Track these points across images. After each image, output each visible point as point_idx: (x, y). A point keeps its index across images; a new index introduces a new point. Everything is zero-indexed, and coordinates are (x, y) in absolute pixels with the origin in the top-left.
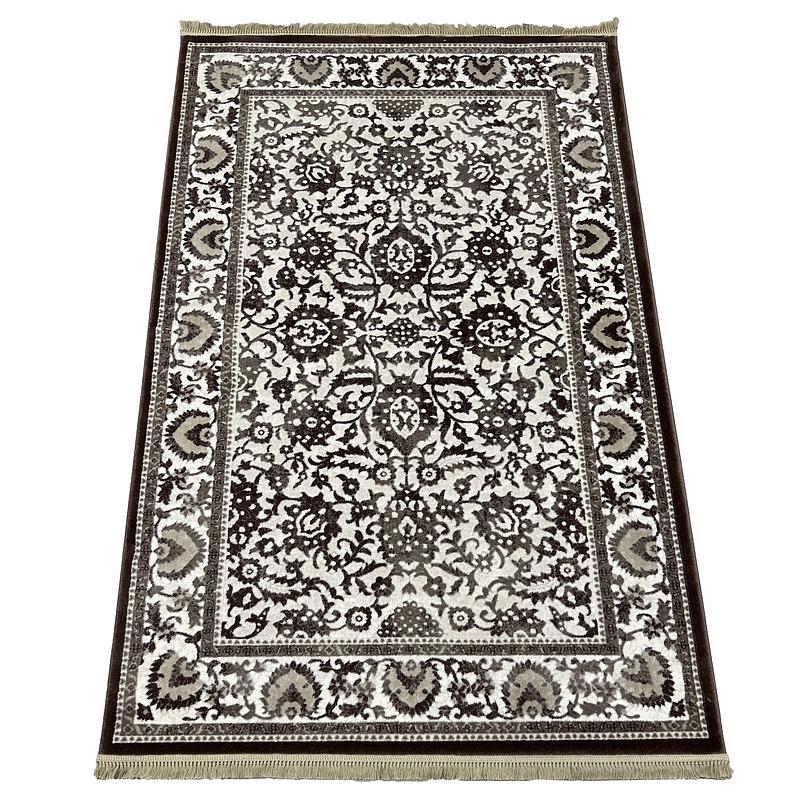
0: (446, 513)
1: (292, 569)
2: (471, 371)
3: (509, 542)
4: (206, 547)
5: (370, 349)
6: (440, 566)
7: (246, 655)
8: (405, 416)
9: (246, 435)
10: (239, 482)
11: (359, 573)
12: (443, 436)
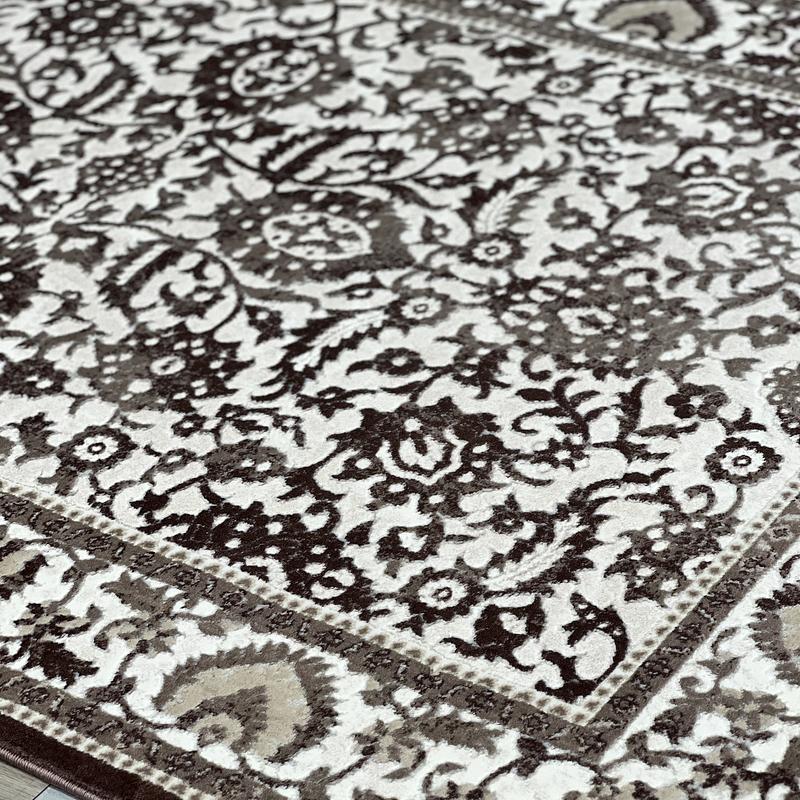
0: (608, 259)
1: (509, 523)
2: (322, 124)
3: (760, 206)
4: (294, 646)
5: (100, 223)
6: (724, 308)
7: (667, 676)
8: (317, 233)
9: (74, 474)
10: (183, 529)
11: (628, 425)
12: (424, 203)
